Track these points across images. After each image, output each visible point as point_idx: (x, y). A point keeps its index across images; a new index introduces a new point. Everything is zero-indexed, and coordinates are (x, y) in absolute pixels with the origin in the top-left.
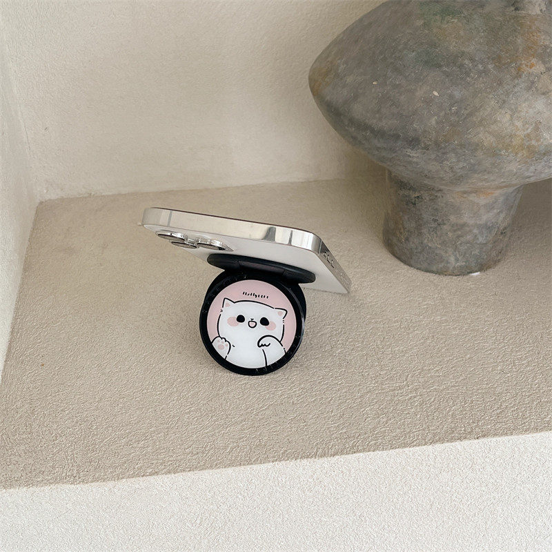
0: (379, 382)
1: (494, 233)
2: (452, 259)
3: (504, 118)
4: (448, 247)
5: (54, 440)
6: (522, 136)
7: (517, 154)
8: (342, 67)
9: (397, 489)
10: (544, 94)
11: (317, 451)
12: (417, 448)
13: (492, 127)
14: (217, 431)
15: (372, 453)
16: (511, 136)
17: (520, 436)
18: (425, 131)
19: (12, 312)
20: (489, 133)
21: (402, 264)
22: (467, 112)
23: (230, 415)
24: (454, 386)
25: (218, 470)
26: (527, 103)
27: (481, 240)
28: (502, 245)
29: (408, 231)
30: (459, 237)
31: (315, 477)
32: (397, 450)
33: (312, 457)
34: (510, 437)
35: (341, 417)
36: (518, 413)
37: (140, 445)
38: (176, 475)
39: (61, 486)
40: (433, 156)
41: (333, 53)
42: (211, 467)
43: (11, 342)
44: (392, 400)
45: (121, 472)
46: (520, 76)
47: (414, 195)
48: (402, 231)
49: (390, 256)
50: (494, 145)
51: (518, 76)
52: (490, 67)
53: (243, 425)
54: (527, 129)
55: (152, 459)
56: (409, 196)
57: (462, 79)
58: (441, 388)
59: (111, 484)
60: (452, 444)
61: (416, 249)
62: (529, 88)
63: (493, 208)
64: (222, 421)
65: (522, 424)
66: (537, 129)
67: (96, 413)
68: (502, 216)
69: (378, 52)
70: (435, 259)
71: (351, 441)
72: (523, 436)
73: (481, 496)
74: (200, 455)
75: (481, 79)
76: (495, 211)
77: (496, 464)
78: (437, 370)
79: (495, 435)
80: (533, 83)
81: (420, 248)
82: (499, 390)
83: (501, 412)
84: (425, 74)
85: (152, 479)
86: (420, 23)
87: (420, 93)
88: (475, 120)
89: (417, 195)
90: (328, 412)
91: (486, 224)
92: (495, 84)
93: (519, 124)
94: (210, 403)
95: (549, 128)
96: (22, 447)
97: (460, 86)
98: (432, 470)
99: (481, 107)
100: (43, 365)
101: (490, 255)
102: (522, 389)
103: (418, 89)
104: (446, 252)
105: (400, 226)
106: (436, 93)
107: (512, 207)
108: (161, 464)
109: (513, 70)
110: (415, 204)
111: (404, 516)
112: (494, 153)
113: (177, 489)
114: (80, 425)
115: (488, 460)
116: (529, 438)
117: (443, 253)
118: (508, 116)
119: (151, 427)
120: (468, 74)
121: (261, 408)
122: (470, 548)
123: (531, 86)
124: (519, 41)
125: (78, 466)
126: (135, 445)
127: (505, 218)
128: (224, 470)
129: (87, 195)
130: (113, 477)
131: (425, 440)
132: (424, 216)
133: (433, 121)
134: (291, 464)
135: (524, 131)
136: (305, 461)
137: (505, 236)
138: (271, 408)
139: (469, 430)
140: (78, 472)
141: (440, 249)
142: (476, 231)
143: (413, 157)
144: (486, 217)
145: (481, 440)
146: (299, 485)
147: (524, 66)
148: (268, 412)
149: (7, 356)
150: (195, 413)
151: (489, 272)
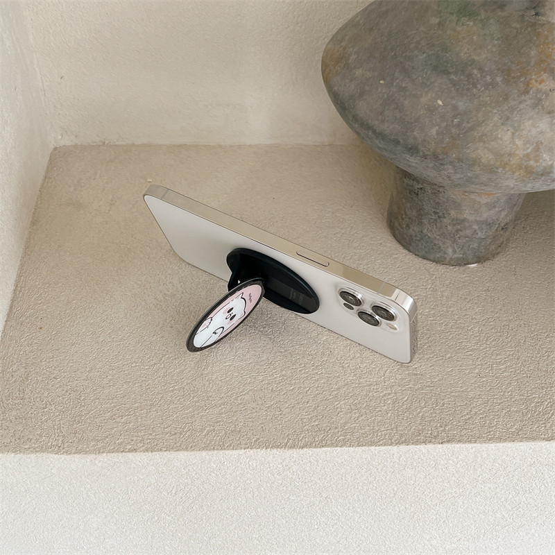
0: (358, 375)
1: (494, 229)
2: (450, 251)
3: (505, 135)
4: (447, 239)
5: (44, 408)
6: (522, 156)
7: (514, 173)
8: (353, 57)
9: (363, 478)
10: (549, 113)
11: (288, 442)
12: (383, 448)
13: (492, 143)
14: (196, 412)
15: (339, 448)
16: (510, 155)
17: (484, 444)
18: (425, 140)
19: (17, 270)
20: (489, 150)
21: (402, 248)
22: (469, 125)
23: (210, 397)
24: (430, 386)
25: (193, 453)
26: (531, 122)
27: (480, 235)
28: (502, 239)
29: (410, 218)
30: (457, 231)
31: (284, 464)
32: (363, 448)
33: (282, 447)
34: (473, 445)
35: (315, 408)
36: (485, 421)
37: (123, 420)
38: (154, 453)
39: (45, 455)
40: (431, 165)
41: (347, 37)
42: (186, 449)
43: (13, 301)
44: (367, 395)
45: (103, 446)
46: (528, 92)
47: (417, 186)
48: (404, 216)
49: (391, 238)
50: (492, 162)
51: (526, 92)
52: (499, 79)
53: (222, 409)
54: (528, 148)
55: (132, 436)
56: (412, 186)
57: (468, 89)
58: (416, 387)
59: (92, 457)
60: (417, 446)
61: (416, 236)
62: (535, 106)
63: (495, 207)
64: (203, 402)
65: (487, 433)
66: (537, 149)
67: (86, 383)
68: (503, 214)
69: (389, 47)
70: (433, 249)
71: (321, 434)
72: (487, 445)
73: (443, 490)
74: (178, 435)
75: (488, 91)
76: (497, 209)
77: (458, 465)
78: (416, 368)
79: (460, 441)
80: (540, 100)
81: (419, 236)
82: (471, 395)
83: (469, 418)
84: (433, 80)
85: (130, 455)
86: (435, 21)
87: (424, 100)
88: (475, 134)
89: (420, 186)
90: (304, 402)
91: (487, 220)
92: (501, 99)
93: (519, 143)
94: (194, 383)
95: (550, 149)
96: (14, 413)
97: (465, 98)
98: (396, 466)
99: (483, 121)
100: (41, 328)
101: (489, 249)
102: (494, 395)
103: (424, 96)
104: (444, 243)
105: (403, 212)
106: (440, 103)
107: (515, 205)
108: (140, 442)
109: (521, 85)
110: (418, 194)
111: (368, 501)
112: (491, 170)
113: (153, 465)
114: (70, 394)
115: (451, 462)
116: (493, 447)
117: (441, 245)
118: (509, 133)
119: (136, 402)
120: (475, 85)
121: (241, 392)
122: (431, 530)
123: (537, 104)
124: (533, 53)
125: (64, 436)
126: (118, 420)
127: (506, 216)
128: (198, 452)
129: (101, 144)
130: (95, 450)
131: (391, 440)
132: (425, 207)
133: (434, 131)
134: (261, 453)
135: (524, 150)
136: (275, 451)
137: (505, 231)
138: (250, 393)
139: (436, 434)
140: (63, 443)
141: (438, 239)
142: (475, 227)
143: (412, 162)
144: (486, 215)
145: (445, 446)
146: (269, 469)
147: (534, 81)
148: (247, 397)
149: (9, 315)
150: (178, 392)
151: (488, 264)
